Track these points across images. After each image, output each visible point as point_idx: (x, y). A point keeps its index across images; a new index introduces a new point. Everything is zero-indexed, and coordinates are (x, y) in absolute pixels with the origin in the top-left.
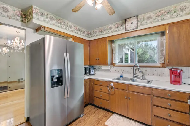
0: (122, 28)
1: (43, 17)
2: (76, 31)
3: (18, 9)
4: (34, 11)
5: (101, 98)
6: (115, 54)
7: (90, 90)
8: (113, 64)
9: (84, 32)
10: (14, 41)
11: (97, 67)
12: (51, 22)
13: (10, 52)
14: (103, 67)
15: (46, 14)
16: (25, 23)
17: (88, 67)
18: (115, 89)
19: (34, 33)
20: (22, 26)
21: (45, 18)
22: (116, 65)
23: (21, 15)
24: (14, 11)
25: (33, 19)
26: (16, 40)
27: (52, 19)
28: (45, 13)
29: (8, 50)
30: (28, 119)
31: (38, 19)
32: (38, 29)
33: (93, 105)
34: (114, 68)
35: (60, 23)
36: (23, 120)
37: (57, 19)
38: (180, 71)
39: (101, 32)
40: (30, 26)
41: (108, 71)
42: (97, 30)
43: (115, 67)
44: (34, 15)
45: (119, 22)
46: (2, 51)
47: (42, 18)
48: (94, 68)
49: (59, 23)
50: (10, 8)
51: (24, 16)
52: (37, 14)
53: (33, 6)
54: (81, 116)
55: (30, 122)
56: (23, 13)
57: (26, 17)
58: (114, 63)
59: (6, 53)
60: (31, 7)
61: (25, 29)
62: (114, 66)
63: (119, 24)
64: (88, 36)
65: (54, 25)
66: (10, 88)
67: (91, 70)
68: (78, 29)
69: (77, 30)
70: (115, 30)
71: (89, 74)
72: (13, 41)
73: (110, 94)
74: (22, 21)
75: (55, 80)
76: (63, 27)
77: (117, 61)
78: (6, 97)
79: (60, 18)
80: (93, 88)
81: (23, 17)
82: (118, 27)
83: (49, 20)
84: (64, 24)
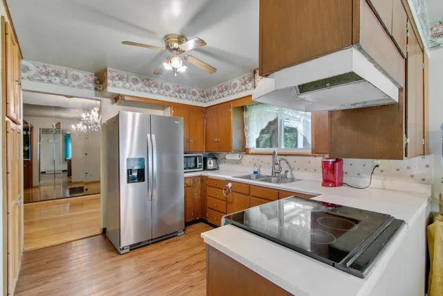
0: (250, 84)
1: (122, 81)
2: (177, 94)
3: (90, 73)
4: (109, 74)
5: (215, 208)
6: (247, 131)
7: (201, 195)
8: (244, 150)
9: (194, 94)
10: (90, 114)
11: (221, 156)
12: (134, 87)
13: (88, 129)
14: (229, 157)
15: (126, 77)
16: (100, 91)
17: (201, 156)
18: (234, 194)
19: (112, 104)
20: (96, 96)
21: (124, 82)
22: (251, 151)
23: (95, 81)
24: (86, 77)
25: (108, 87)
26: (93, 112)
27: (136, 81)
28: (125, 74)
29: (85, 127)
30: (104, 231)
31: (114, 85)
32: (116, 98)
33: (206, 222)
34: (247, 158)
35: (149, 86)
36: (99, 231)
37: (143, 80)
38: (333, 162)
39: (222, 91)
40: (106, 94)
41: (238, 162)
42: (216, 89)
43: (248, 156)
44: (109, 81)
45: (246, 74)
46: (77, 129)
47: (121, 83)
48: (215, 158)
49: (147, 85)
50: (81, 74)
51: (98, 82)
52: (113, 79)
53: (108, 69)
54: (179, 234)
55: (107, 234)
56: (96, 78)
57: (101, 83)
58: (248, 149)
59: (82, 132)
60: (106, 70)
61: (100, 100)
62: (248, 154)
63: (246, 78)
64: (202, 99)
65: (139, 90)
66: (86, 190)
67: (208, 162)
68: (182, 89)
69: (179, 92)
70: (240, 90)
71: (202, 169)
72: (88, 115)
73: (228, 202)
74: (96, 89)
75: (135, 174)
76: (153, 92)
77: (252, 144)
78: (82, 204)
79: (148, 78)
80: (205, 191)
81: (97, 84)
82: (245, 84)
83: (131, 83)
84: (155, 86)
